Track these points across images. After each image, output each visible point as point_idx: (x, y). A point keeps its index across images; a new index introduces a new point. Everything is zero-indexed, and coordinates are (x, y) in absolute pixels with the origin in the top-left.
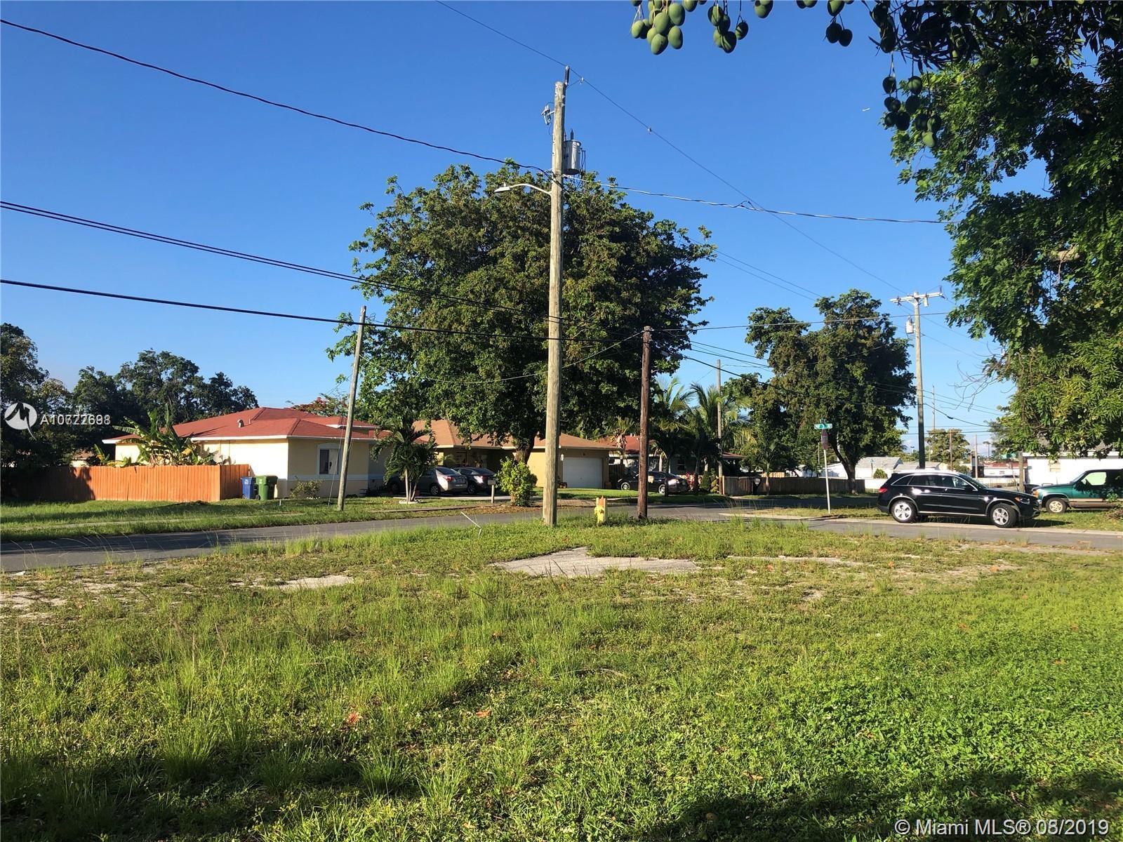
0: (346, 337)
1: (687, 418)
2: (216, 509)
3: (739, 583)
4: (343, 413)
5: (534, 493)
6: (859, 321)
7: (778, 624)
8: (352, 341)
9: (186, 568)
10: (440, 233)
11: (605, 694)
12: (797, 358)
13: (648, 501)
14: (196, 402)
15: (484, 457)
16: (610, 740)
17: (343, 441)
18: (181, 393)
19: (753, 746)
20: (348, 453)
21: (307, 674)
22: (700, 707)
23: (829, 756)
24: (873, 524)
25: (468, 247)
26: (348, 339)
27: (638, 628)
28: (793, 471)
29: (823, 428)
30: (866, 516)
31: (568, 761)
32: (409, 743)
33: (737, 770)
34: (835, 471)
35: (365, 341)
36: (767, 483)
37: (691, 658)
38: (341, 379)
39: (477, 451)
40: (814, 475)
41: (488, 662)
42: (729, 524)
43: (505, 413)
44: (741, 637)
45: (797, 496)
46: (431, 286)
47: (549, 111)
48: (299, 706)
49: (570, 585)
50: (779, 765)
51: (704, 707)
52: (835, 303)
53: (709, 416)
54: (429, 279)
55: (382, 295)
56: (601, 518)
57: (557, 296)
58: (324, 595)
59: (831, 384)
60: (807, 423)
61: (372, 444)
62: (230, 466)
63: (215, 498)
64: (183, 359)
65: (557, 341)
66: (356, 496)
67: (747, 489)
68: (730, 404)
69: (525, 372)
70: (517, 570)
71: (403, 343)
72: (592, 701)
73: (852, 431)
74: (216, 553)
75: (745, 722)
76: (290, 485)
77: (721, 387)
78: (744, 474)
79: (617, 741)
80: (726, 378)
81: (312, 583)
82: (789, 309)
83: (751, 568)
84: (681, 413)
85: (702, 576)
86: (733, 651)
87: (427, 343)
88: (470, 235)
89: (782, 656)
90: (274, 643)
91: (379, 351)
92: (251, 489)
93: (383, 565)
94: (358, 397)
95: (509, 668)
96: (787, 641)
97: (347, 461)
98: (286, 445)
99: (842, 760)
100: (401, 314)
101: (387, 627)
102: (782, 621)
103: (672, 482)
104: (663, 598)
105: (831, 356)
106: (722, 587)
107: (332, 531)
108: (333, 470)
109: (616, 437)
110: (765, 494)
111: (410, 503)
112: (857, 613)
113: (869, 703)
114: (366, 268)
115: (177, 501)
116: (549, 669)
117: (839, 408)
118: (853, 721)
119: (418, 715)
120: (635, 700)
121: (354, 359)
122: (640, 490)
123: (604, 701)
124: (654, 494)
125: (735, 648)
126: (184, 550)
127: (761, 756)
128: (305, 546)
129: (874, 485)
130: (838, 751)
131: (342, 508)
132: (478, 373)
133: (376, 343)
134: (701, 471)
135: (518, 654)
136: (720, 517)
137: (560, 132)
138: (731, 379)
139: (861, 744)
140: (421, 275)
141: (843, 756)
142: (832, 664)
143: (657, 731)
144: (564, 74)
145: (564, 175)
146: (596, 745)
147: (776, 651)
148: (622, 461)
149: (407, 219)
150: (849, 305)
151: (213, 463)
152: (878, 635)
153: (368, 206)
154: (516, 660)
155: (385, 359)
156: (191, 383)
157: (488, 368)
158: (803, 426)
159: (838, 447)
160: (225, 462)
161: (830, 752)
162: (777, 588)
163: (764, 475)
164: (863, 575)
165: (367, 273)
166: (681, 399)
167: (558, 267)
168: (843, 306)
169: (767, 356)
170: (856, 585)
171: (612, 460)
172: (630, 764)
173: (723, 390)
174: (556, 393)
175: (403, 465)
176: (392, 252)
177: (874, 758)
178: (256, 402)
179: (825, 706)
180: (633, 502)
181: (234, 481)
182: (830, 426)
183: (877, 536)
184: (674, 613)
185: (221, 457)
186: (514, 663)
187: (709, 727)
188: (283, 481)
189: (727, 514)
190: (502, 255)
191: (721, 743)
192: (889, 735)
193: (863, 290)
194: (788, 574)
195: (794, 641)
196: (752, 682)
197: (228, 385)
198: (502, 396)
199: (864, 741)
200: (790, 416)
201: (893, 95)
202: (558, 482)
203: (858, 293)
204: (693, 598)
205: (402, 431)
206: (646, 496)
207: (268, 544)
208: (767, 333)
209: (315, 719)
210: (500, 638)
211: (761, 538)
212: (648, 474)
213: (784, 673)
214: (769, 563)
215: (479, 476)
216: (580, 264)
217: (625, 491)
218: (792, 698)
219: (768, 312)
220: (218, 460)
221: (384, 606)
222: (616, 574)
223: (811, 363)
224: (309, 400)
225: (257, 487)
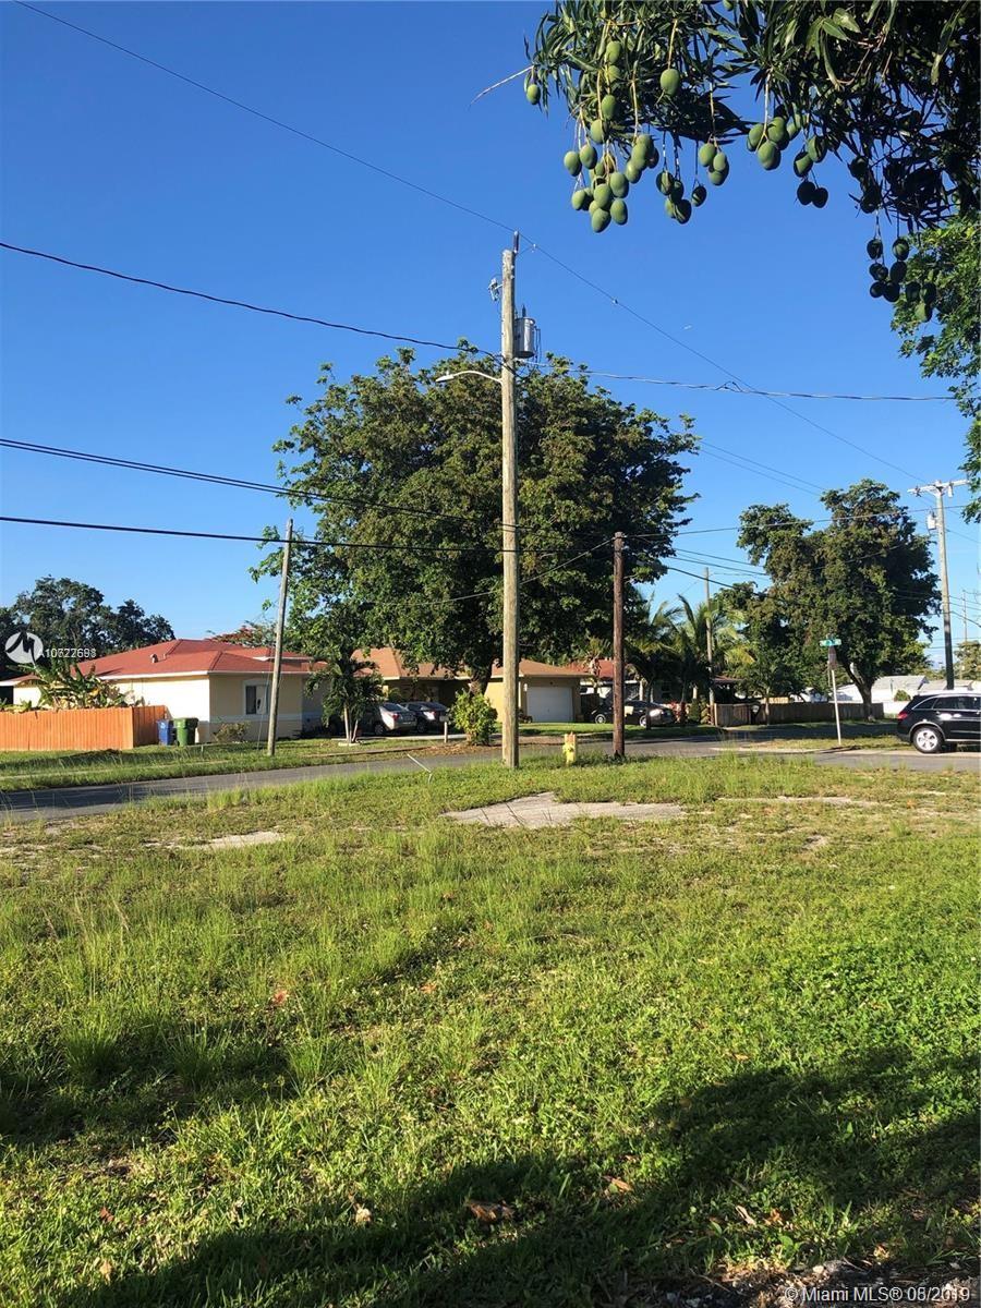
0: (271, 555)
1: (671, 637)
2: (128, 757)
3: (731, 829)
4: (270, 643)
5: (494, 730)
6: (873, 518)
7: (774, 877)
8: (279, 559)
9: (95, 827)
10: (376, 430)
11: (569, 963)
12: (800, 562)
13: (625, 736)
14: (103, 635)
15: (435, 690)
16: (573, 1017)
17: (272, 675)
18: (86, 625)
19: (739, 1020)
20: (278, 689)
21: (229, 946)
22: (680, 976)
23: (825, 1031)
24: (892, 756)
25: (409, 446)
26: (273, 557)
27: (610, 886)
28: (799, 695)
29: (831, 644)
30: (883, 747)
31: (525, 1042)
32: (343, 1024)
33: (718, 1048)
34: (848, 694)
35: (293, 559)
36: (767, 711)
37: (671, 919)
38: (266, 606)
39: (425, 684)
40: (824, 699)
41: (435, 928)
42: (721, 760)
43: (457, 638)
44: (731, 893)
45: (803, 725)
46: (368, 492)
47: (496, 284)
48: (218, 984)
49: (532, 837)
50: (767, 1042)
51: (683, 977)
52: (844, 496)
53: (697, 635)
54: (365, 484)
55: (311, 504)
56: (570, 757)
57: (512, 500)
58: (249, 857)
59: (841, 592)
60: (813, 638)
61: (305, 678)
62: (144, 708)
63: (128, 745)
64: (86, 586)
65: (514, 554)
66: (289, 739)
67: (744, 718)
68: (722, 619)
69: (477, 588)
70: (472, 821)
71: (337, 559)
72: (553, 972)
73: (866, 646)
74: (128, 809)
75: (730, 992)
76: (213, 728)
77: (710, 600)
78: (739, 701)
79: (582, 1018)
80: (715, 590)
81: (235, 841)
82: (787, 505)
83: (746, 812)
84: (664, 631)
85: (688, 822)
86: (720, 911)
87: (365, 559)
88: (412, 432)
89: (777, 914)
90: (192, 912)
91: (309, 570)
92: (169, 733)
93: (319, 819)
94: (287, 624)
95: (460, 935)
96: (783, 897)
97: (277, 698)
98: (206, 683)
99: (842, 1036)
100: (333, 526)
101: (321, 891)
102: (779, 873)
103: (654, 713)
104: (641, 850)
105: (843, 559)
106: (711, 835)
107: (261, 779)
108: (261, 710)
109: (589, 661)
110: (765, 723)
111: (351, 745)
112: (868, 862)
113: (876, 968)
114: (293, 472)
115: (85, 750)
116: (505, 935)
117: (851, 619)
118: (857, 989)
119: (354, 992)
120: (603, 969)
121: (281, 578)
122: (615, 724)
123: (569, 972)
124: (634, 728)
125: (723, 906)
126: (91, 807)
127: (747, 1032)
128: (229, 798)
129: (893, 709)
130: (838, 1025)
131: (273, 752)
132: (423, 592)
133: (305, 561)
134: (689, 699)
135: (471, 919)
136: (712, 752)
137: (510, 309)
138: (722, 589)
139: (865, 1017)
140: (356, 479)
141: (843, 1031)
142: (836, 923)
143: (627, 1005)
144: (513, 240)
145: (516, 359)
146: (556, 1023)
147: (771, 909)
148: (596, 690)
149: (340, 414)
150: (861, 498)
151: (124, 705)
152: (892, 887)
153: (295, 399)
154: (467, 927)
155: (317, 579)
156: (96, 613)
157: (434, 586)
158: (808, 642)
159: (852, 665)
160: (137, 703)
161: (828, 1027)
162: (775, 834)
163: (763, 701)
164: (877, 817)
165: (294, 478)
166: (666, 616)
167: (512, 467)
168: (854, 500)
169: (763, 561)
170: (868, 829)
171: (585, 689)
172: (596, 1044)
173: (712, 604)
174: (514, 613)
175: (343, 701)
176: (321, 454)
177: (878, 1032)
178: (172, 632)
179: (825, 972)
180: (608, 737)
181: (148, 726)
182: (838, 642)
183: (895, 771)
184: (652, 867)
185: (133, 697)
186: (465, 930)
187: (688, 1000)
188: (204, 723)
189: (718, 748)
190: (449, 453)
191: (702, 1017)
192: (898, 1006)
193: (877, 481)
194: (789, 818)
195: (793, 896)
196: (741, 945)
197: (139, 614)
198: (452, 618)
199: (868, 1014)
200: (793, 631)
201: (880, 261)
202: (520, 715)
203: (871, 483)
204: (676, 848)
205: (341, 663)
206: (622, 730)
207: (187, 798)
208: (763, 534)
209: (238, 999)
210: (449, 900)
211: (758, 776)
212: (624, 704)
213: (779, 934)
214: (765, 805)
215: (430, 711)
216: (540, 461)
217: (600, 725)
218: (786, 963)
219: (764, 510)
220: (129, 701)
221: (318, 867)
222: (586, 823)
223: (817, 568)
224: (232, 629)
225: (175, 731)
